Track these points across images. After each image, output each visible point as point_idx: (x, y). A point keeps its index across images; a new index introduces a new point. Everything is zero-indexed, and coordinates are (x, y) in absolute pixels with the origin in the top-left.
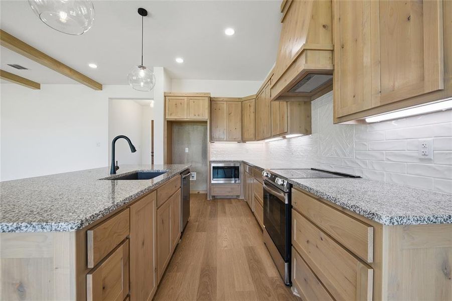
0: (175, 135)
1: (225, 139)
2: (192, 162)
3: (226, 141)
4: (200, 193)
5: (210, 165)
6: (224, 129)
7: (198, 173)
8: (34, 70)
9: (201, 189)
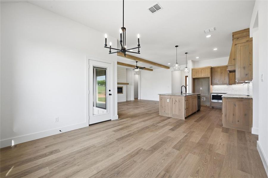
0: (196, 83)
1: (219, 84)
2: (203, 93)
3: (220, 84)
4: (207, 106)
5: (211, 94)
6: (219, 80)
7: (206, 98)
8: (154, 67)
9: (208, 104)
